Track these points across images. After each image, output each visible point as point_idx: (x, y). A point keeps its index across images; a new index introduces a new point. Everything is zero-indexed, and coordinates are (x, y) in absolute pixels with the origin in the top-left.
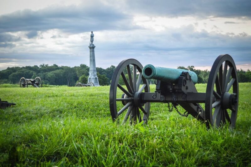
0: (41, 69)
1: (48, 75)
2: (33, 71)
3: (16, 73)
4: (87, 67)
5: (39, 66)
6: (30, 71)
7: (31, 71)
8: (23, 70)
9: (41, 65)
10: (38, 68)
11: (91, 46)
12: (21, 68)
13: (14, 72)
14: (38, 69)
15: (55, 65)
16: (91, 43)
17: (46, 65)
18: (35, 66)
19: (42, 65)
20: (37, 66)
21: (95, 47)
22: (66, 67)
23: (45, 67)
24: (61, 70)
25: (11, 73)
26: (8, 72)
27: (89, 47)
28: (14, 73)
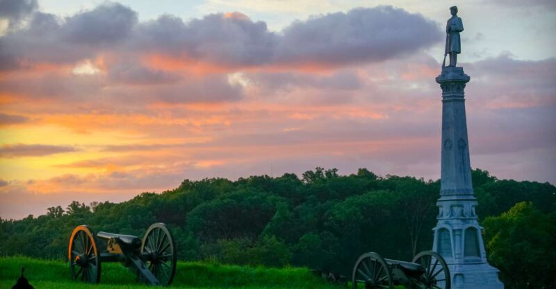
0: (308, 185)
1: (336, 212)
2: (279, 197)
3: (213, 203)
4: (493, 178)
5: (301, 177)
6: (264, 194)
7: (271, 197)
8: (240, 191)
9: (311, 173)
10: (299, 183)
11: (450, 76)
12: (236, 184)
13: (206, 199)
14: (298, 189)
15: (365, 174)
16: (447, 64)
17: (328, 173)
18: (287, 175)
19: (315, 171)
20: (294, 176)
21: (468, 79)
22: (407, 178)
23: (324, 180)
24: (387, 191)
25: (195, 204)
26: (184, 198)
27: (438, 80)
28: (204, 204)
